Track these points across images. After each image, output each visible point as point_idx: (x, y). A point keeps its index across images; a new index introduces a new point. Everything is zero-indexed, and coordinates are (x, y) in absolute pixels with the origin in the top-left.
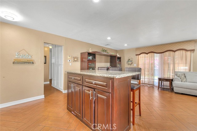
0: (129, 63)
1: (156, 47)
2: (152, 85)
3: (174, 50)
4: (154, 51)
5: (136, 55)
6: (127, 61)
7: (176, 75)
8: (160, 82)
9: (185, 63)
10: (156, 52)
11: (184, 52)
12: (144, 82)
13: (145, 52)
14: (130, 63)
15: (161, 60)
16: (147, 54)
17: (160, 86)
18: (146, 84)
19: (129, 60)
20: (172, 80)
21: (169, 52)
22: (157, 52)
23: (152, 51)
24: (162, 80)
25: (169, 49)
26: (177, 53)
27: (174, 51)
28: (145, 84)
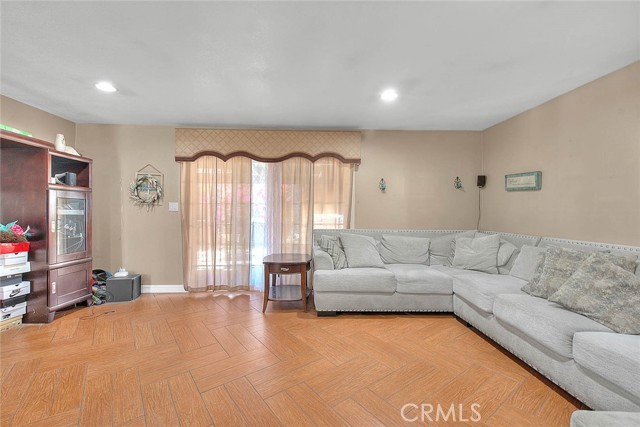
0: (142, 194)
1: (258, 135)
2: (242, 288)
3: (313, 155)
4: (249, 151)
5: (179, 159)
6: (134, 185)
7: (320, 243)
8: (271, 275)
9: (338, 200)
10: (257, 153)
11: (337, 162)
12: (211, 283)
13: (217, 149)
14: (148, 195)
15: (274, 186)
16: (225, 158)
17: (270, 297)
18: (221, 287)
19: (145, 179)
20: (308, 265)
21: (297, 159)
22: (262, 156)
23: (244, 149)
24: (277, 268)
25: (297, 149)
26: (318, 164)
27: (313, 159)
28: (215, 288)
